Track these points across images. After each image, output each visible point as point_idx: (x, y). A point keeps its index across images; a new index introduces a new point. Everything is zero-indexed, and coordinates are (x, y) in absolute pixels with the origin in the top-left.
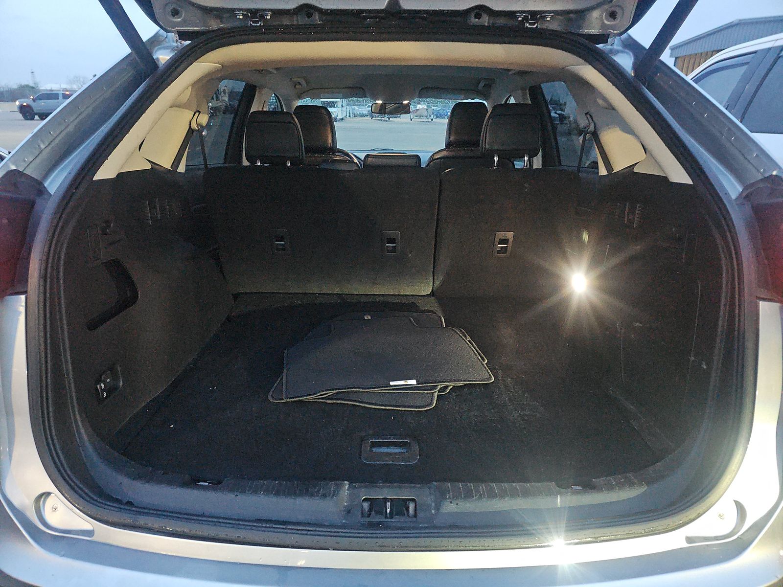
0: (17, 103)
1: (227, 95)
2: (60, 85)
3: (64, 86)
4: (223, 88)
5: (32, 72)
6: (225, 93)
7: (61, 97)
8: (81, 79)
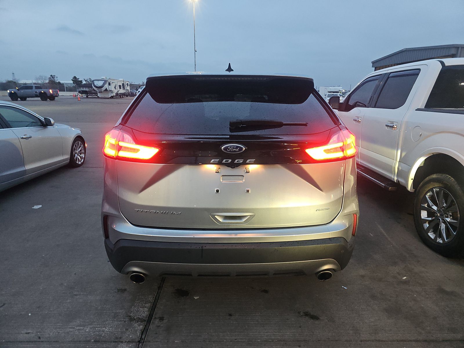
0: (8, 91)
1: (129, 86)
2: (32, 81)
3: (34, 81)
4: (126, 83)
5: (13, 74)
6: (128, 85)
7: (34, 88)
8: (44, 78)
